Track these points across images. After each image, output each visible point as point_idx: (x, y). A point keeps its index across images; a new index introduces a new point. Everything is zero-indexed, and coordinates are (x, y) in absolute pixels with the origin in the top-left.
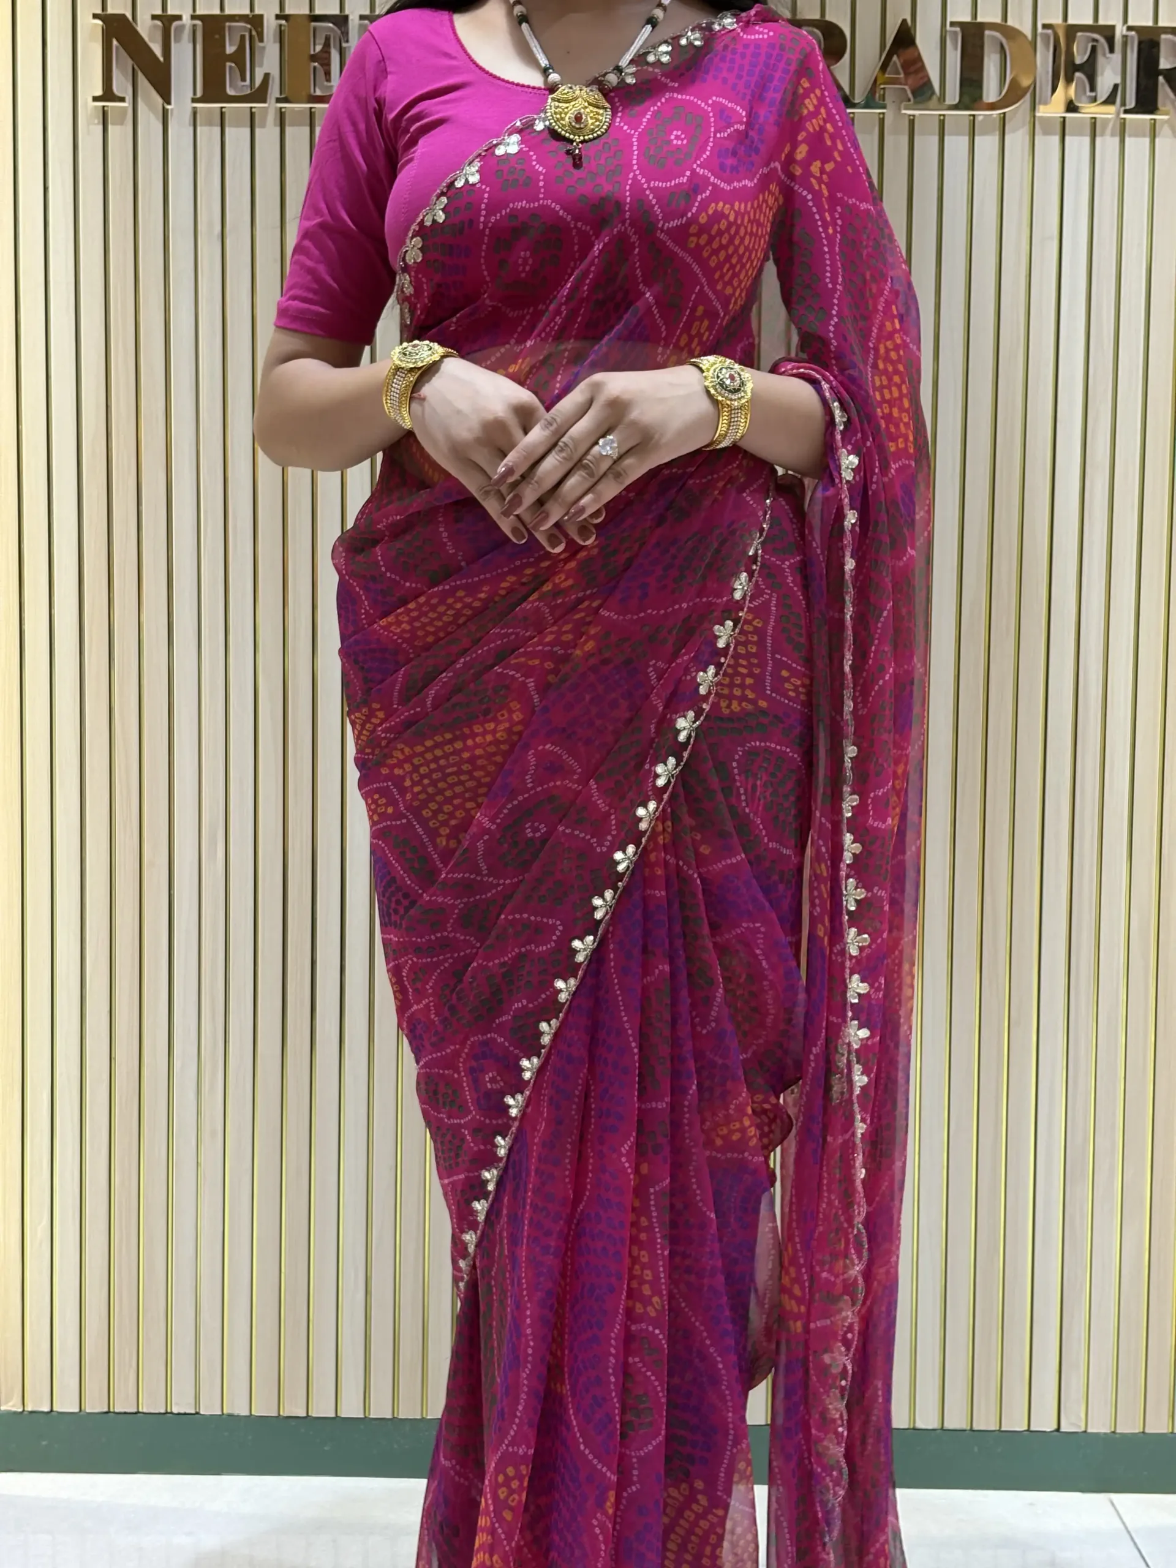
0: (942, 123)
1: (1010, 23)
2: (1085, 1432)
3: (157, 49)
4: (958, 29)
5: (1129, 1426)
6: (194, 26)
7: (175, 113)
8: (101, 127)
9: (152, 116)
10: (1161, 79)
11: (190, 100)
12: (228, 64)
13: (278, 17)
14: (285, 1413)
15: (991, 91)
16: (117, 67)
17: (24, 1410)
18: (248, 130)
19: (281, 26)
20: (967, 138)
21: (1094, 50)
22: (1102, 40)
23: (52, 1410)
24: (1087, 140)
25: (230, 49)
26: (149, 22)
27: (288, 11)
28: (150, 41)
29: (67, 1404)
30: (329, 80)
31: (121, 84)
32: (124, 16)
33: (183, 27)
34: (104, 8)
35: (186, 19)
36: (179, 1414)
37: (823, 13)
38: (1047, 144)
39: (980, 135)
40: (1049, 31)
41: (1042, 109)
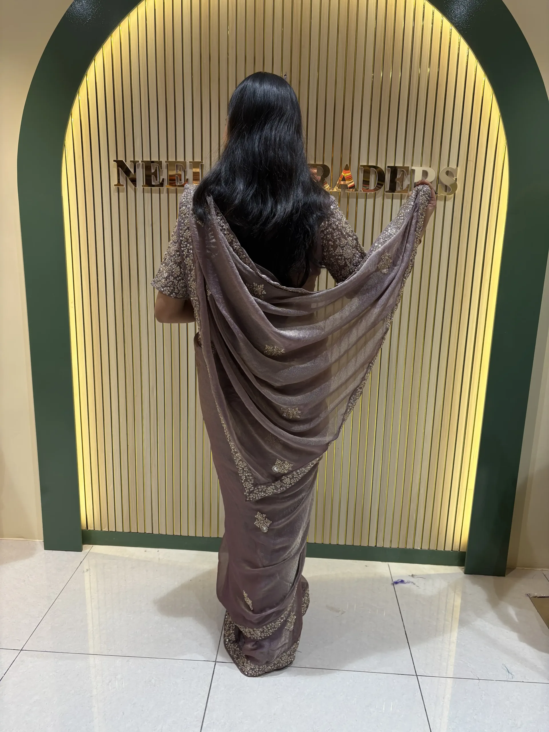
1: (378, 166)
2: (383, 547)
3: (132, 171)
4: (363, 167)
5: (394, 546)
6: (143, 164)
7: (138, 189)
8: (117, 193)
9: (132, 191)
11: (142, 186)
12: (152, 176)
13: (166, 162)
14: (175, 534)
15: (372, 186)
16: (121, 176)
17: (109, 531)
18: (159, 194)
19: (167, 164)
20: (364, 199)
21: (403, 175)
23: (116, 531)
24: (399, 200)
25: (153, 171)
26: (130, 163)
27: (170, 160)
28: (130, 168)
29: (119, 529)
30: (181, 180)
31: (123, 181)
32: (122, 161)
33: (140, 164)
34: (117, 158)
35: (140, 162)
36: (148, 533)
37: (323, 162)
38: (388, 202)
39: (368, 199)
40: (389, 168)
41: (386, 192)
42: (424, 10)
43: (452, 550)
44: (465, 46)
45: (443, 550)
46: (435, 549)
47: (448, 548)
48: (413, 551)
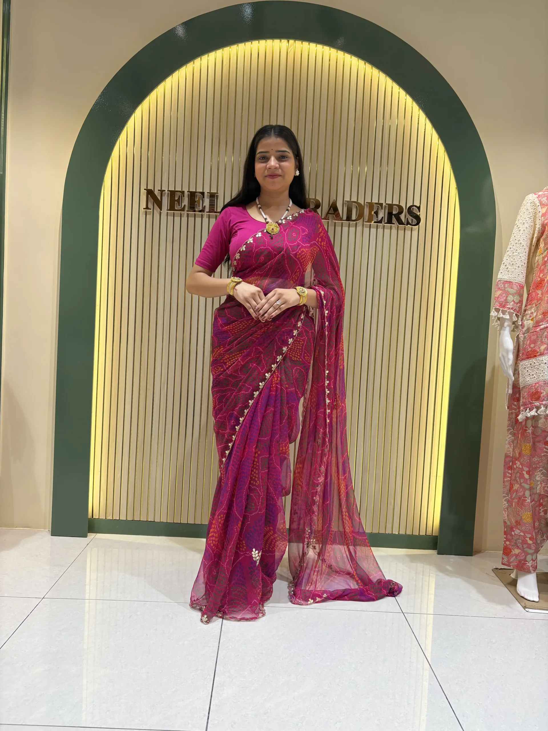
0: (342, 224)
1: (359, 201)
3: (159, 198)
4: (346, 202)
5: (375, 531)
6: (168, 193)
7: (163, 213)
8: (145, 215)
9: (157, 213)
10: (393, 216)
11: (166, 210)
12: (176, 202)
13: (188, 192)
15: (354, 217)
16: (149, 201)
18: (180, 218)
19: (188, 194)
20: (348, 228)
21: (378, 209)
22: (380, 206)
23: (120, 519)
24: (376, 229)
25: (176, 198)
26: (157, 191)
27: (190, 191)
28: (158, 196)
29: (123, 518)
30: (199, 207)
31: (150, 206)
32: (152, 190)
33: (165, 193)
34: (147, 187)
35: (166, 191)
37: (315, 197)
38: (366, 230)
39: (351, 227)
40: (368, 204)
41: (365, 222)
42: (392, 90)
43: (426, 535)
44: (423, 116)
45: (418, 534)
46: (411, 534)
47: (423, 533)
48: (392, 535)
